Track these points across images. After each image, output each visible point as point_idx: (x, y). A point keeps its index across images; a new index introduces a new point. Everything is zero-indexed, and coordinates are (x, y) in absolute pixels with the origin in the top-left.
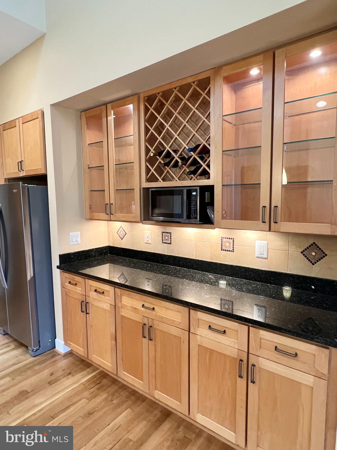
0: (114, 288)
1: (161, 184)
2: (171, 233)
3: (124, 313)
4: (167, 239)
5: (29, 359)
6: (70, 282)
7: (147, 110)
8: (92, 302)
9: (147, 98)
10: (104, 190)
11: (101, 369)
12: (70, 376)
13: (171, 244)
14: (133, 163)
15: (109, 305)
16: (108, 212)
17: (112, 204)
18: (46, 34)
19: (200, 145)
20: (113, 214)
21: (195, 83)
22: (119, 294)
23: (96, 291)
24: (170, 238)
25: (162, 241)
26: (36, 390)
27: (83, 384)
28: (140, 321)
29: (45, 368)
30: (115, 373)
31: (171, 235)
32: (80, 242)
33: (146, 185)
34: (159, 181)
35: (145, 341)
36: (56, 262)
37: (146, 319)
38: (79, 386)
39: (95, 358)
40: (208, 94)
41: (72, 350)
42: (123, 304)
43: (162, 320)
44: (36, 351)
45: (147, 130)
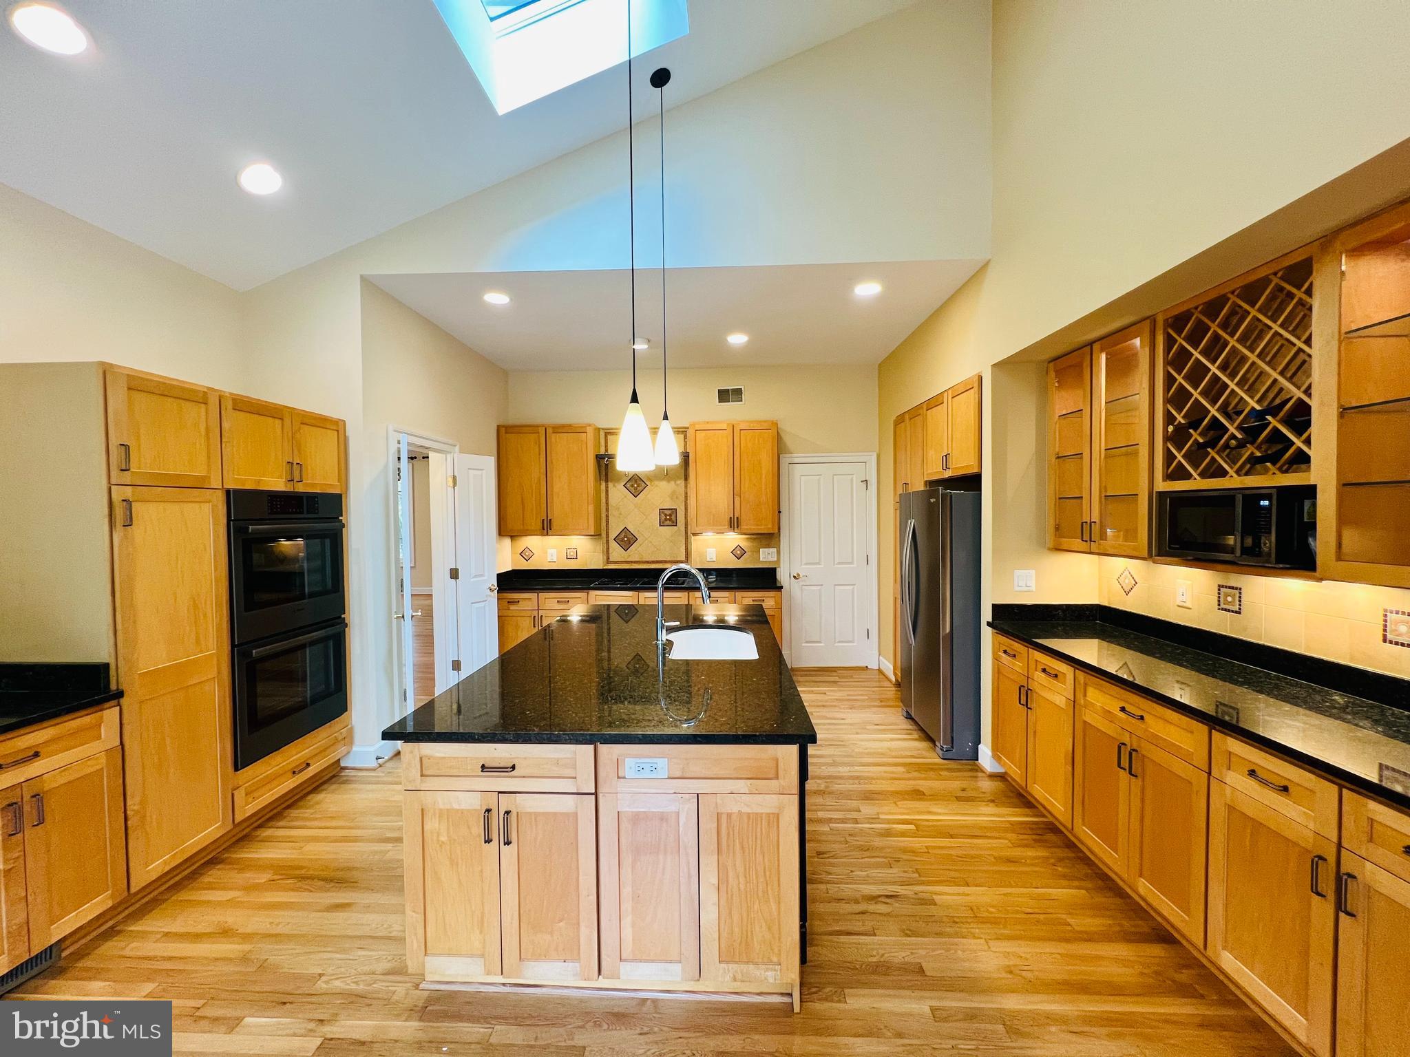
0: (1073, 669)
1: (1197, 483)
2: (1240, 589)
3: (1089, 717)
4: (1230, 601)
5: (934, 758)
6: (1005, 652)
7: (1170, 342)
8: (1037, 690)
9: (1173, 320)
10: (1082, 497)
11: (1051, 819)
12: (991, 804)
13: (1240, 613)
14: (1138, 444)
15: (1064, 699)
16: (1086, 537)
17: (1095, 522)
18: (990, 260)
19: (1291, 398)
20: (1095, 542)
21: (1280, 274)
22: (1082, 682)
23: (1044, 670)
24: (1237, 599)
25: (1219, 605)
26: (935, 797)
27: (1012, 823)
28: (1114, 735)
29: (956, 778)
30: (1070, 826)
31: (1240, 593)
32: (1034, 588)
33: (1162, 486)
34: (1229, 475)
35: (1123, 775)
36: (987, 615)
37: (1127, 735)
38: (1002, 822)
39: (1038, 791)
40: (1309, 292)
41: (1006, 773)
42: (1088, 701)
43: (1156, 741)
44: (947, 751)
45: (1170, 380)
